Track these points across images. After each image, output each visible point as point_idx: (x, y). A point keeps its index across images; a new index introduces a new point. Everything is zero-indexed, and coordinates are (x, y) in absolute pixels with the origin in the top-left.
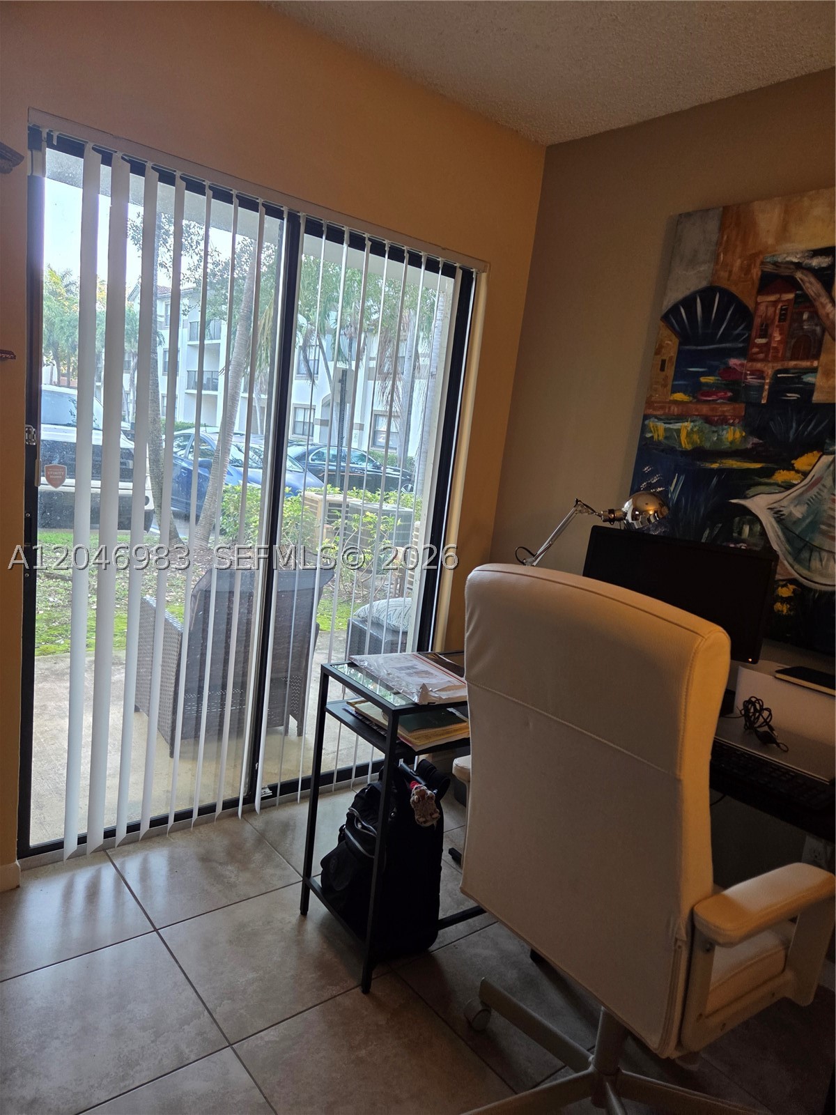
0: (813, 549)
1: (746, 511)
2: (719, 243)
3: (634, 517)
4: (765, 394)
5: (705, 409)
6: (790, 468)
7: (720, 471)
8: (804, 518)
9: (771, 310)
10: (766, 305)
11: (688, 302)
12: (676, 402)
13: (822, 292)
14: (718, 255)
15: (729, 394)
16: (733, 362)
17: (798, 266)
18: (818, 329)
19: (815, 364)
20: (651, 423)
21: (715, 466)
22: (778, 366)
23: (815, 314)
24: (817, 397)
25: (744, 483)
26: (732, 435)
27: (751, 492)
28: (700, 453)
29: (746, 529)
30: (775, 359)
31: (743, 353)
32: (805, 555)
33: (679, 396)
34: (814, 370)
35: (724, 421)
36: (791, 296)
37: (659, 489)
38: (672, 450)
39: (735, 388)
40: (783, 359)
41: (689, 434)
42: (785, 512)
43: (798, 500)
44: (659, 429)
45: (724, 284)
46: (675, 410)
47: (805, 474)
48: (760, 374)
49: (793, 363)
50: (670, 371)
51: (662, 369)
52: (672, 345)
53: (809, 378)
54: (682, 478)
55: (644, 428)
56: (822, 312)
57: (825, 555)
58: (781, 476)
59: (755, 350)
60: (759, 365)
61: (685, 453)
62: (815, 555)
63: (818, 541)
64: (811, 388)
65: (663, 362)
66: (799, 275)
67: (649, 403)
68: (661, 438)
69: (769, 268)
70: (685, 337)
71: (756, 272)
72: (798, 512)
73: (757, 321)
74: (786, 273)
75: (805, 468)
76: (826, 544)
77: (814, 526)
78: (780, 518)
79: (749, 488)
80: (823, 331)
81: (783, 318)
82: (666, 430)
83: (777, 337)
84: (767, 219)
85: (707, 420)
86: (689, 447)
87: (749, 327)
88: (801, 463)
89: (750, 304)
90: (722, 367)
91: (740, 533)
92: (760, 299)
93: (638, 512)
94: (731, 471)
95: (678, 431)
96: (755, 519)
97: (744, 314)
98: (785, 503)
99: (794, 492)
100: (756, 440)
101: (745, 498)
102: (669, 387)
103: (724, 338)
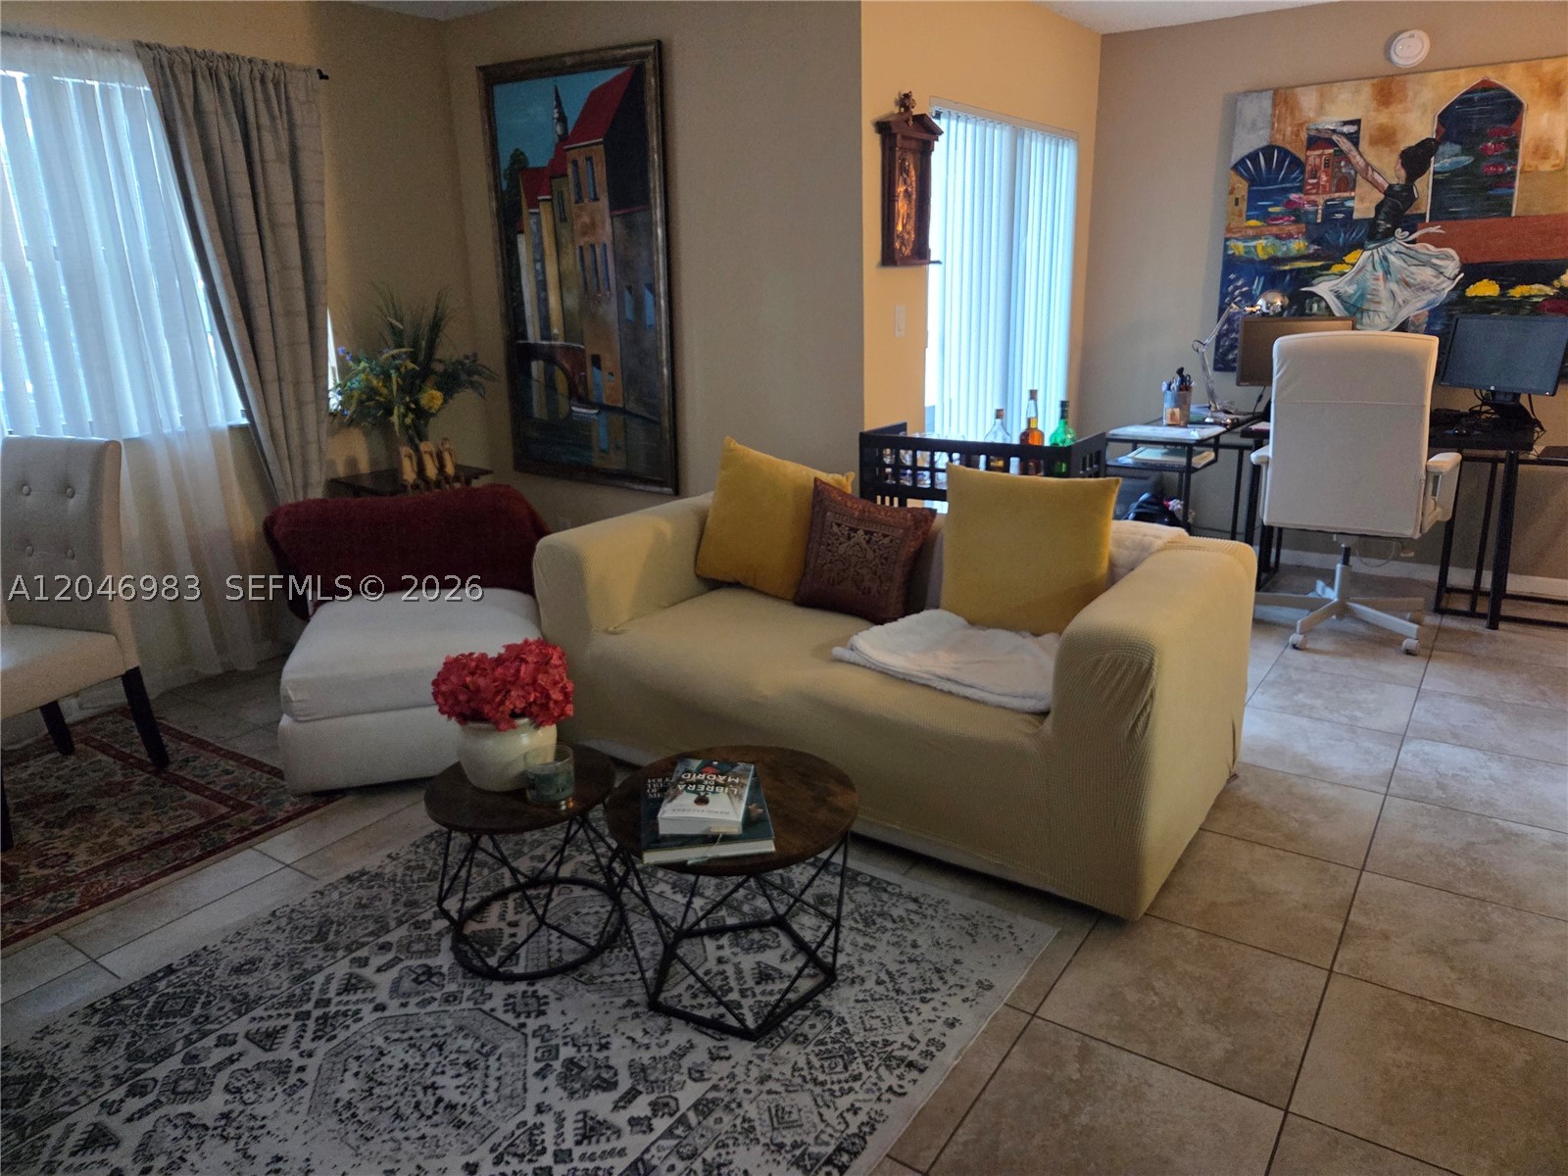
0: (1362, 311)
1: (1313, 295)
2: (1273, 115)
3: (1268, 308)
4: (1320, 216)
5: (1275, 230)
6: (1343, 262)
7: (1291, 271)
8: (1356, 293)
9: (1318, 161)
10: (1314, 157)
11: (1253, 157)
12: (1252, 227)
13: (1353, 148)
14: (1273, 124)
15: (1293, 218)
16: (1293, 196)
17: (1334, 131)
18: (1352, 172)
19: (1353, 194)
20: (1231, 243)
21: (1287, 268)
22: (1327, 197)
23: (1349, 162)
24: (1355, 216)
25: (1309, 276)
26: (1297, 245)
27: (1315, 282)
28: (1275, 260)
29: (1315, 306)
30: (1324, 192)
31: (1300, 190)
32: (1358, 315)
33: (1253, 223)
34: (1353, 198)
35: (1290, 236)
36: (1331, 151)
37: (1244, 289)
38: (1251, 261)
39: (1296, 213)
40: (1330, 192)
41: (1264, 248)
42: (1342, 291)
43: (1350, 282)
44: (1238, 248)
45: (1279, 143)
46: (1251, 232)
47: (1353, 265)
48: (1314, 203)
49: (1337, 195)
50: (1244, 206)
51: (1237, 204)
52: (1242, 188)
53: (1349, 204)
54: (1262, 279)
55: (1226, 248)
56: (1352, 160)
57: (1371, 313)
58: (1336, 268)
59: (1309, 187)
60: (1312, 197)
61: (1262, 262)
62: (1365, 314)
63: (1366, 306)
64: (1351, 211)
65: (1237, 200)
66: (1335, 138)
67: (1229, 230)
68: (1242, 253)
69: (1313, 133)
70: (1252, 181)
71: (1304, 136)
72: (1351, 290)
73: (1308, 168)
74: (1326, 136)
75: (1354, 261)
76: (1372, 307)
77: (1362, 296)
78: (1338, 296)
79: (1314, 278)
80: (1356, 173)
81: (1327, 165)
82: (1245, 247)
83: (1324, 178)
84: (1308, 100)
85: (1278, 237)
86: (1265, 257)
87: (1303, 172)
88: (1349, 258)
89: (1302, 158)
90: (1285, 201)
91: (1311, 309)
92: (1309, 153)
93: (1269, 305)
94: (1299, 270)
95: (1255, 247)
96: (1321, 299)
97: (1297, 164)
98: (1340, 285)
99: (1347, 278)
100: (1316, 247)
101: (1312, 285)
102: (1244, 216)
103: (1284, 180)
